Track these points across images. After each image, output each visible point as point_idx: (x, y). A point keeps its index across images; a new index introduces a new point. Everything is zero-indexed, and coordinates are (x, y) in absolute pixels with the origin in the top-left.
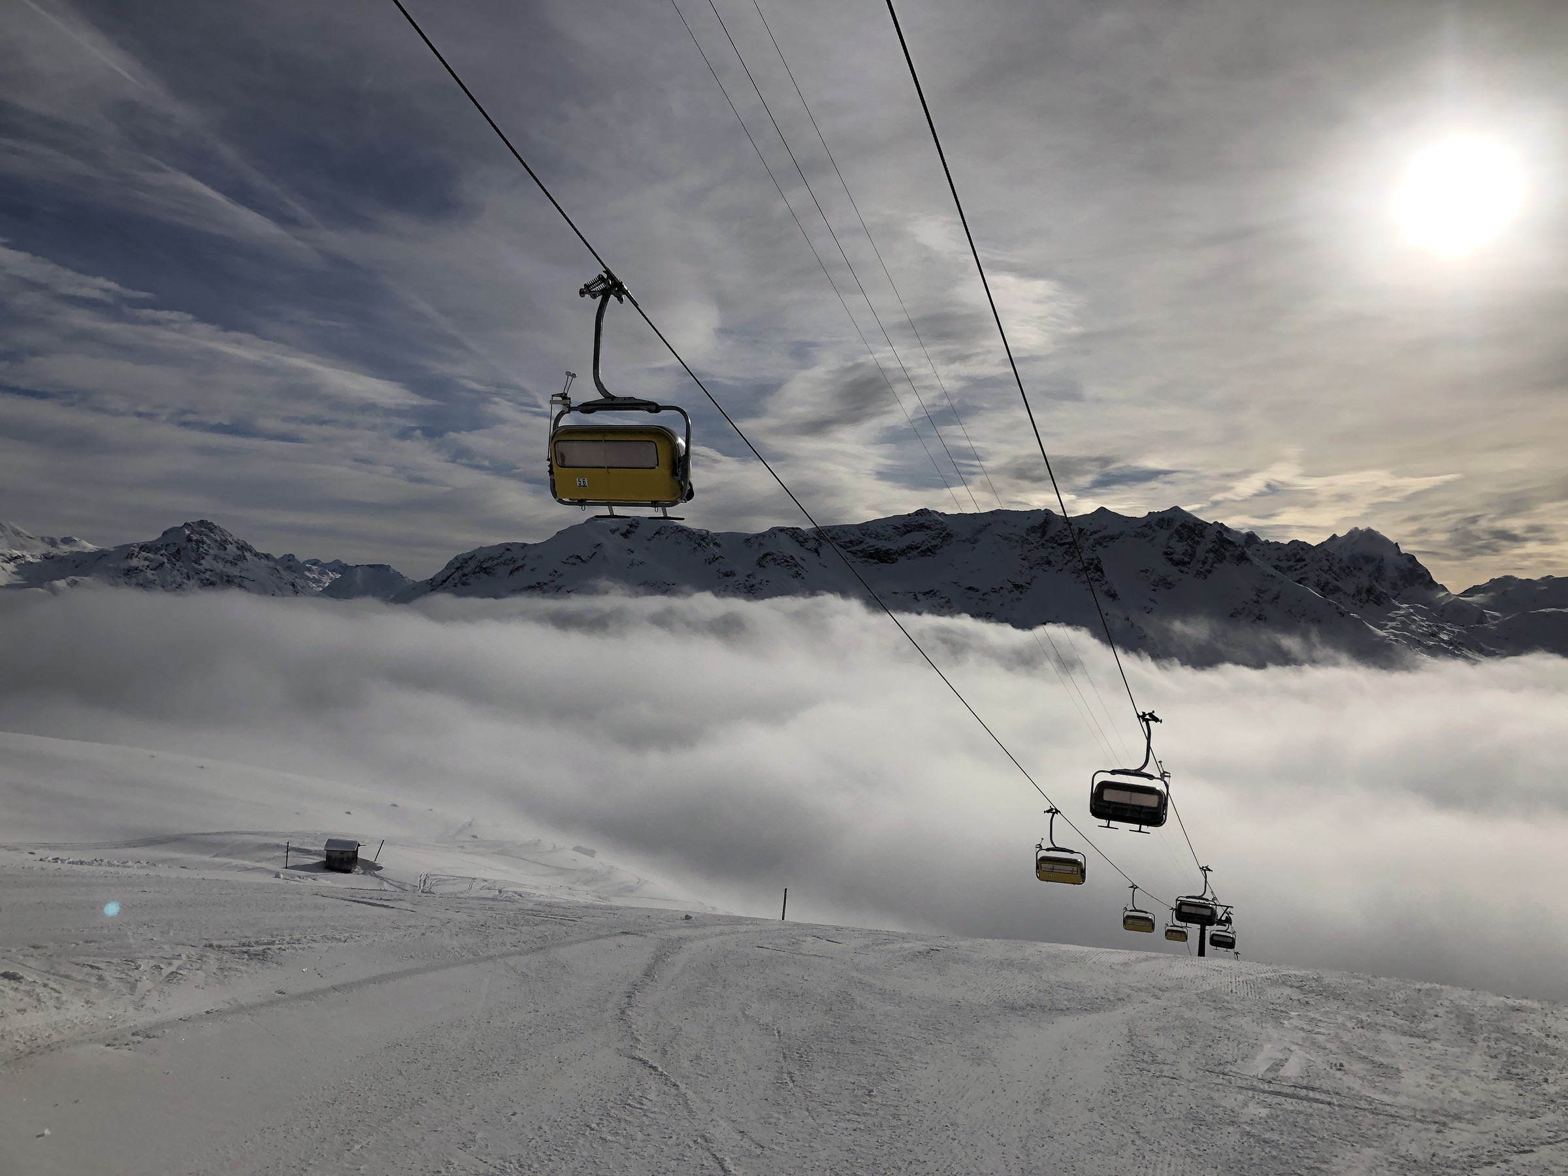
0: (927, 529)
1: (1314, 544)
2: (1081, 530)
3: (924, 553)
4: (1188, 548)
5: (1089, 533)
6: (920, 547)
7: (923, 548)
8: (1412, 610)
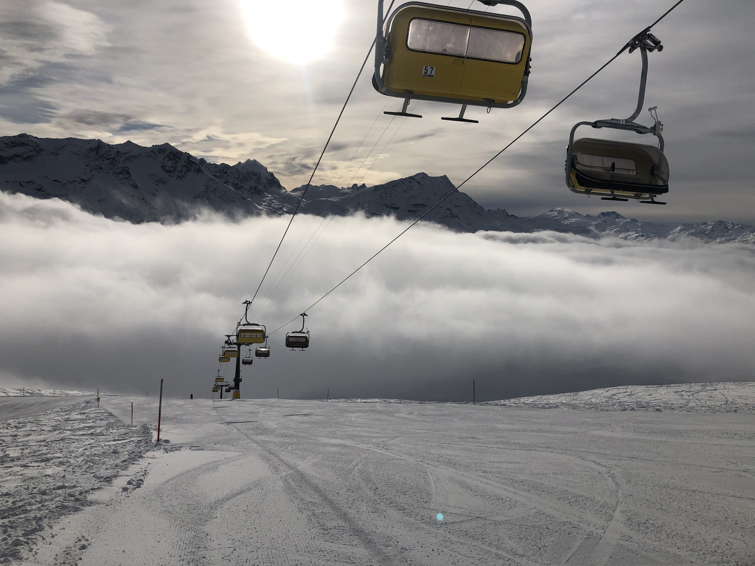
0: (27, 145)
1: (231, 166)
2: (118, 152)
3: (25, 159)
4: (173, 164)
5: (122, 154)
6: (22, 156)
7: (25, 156)
8: (272, 198)
